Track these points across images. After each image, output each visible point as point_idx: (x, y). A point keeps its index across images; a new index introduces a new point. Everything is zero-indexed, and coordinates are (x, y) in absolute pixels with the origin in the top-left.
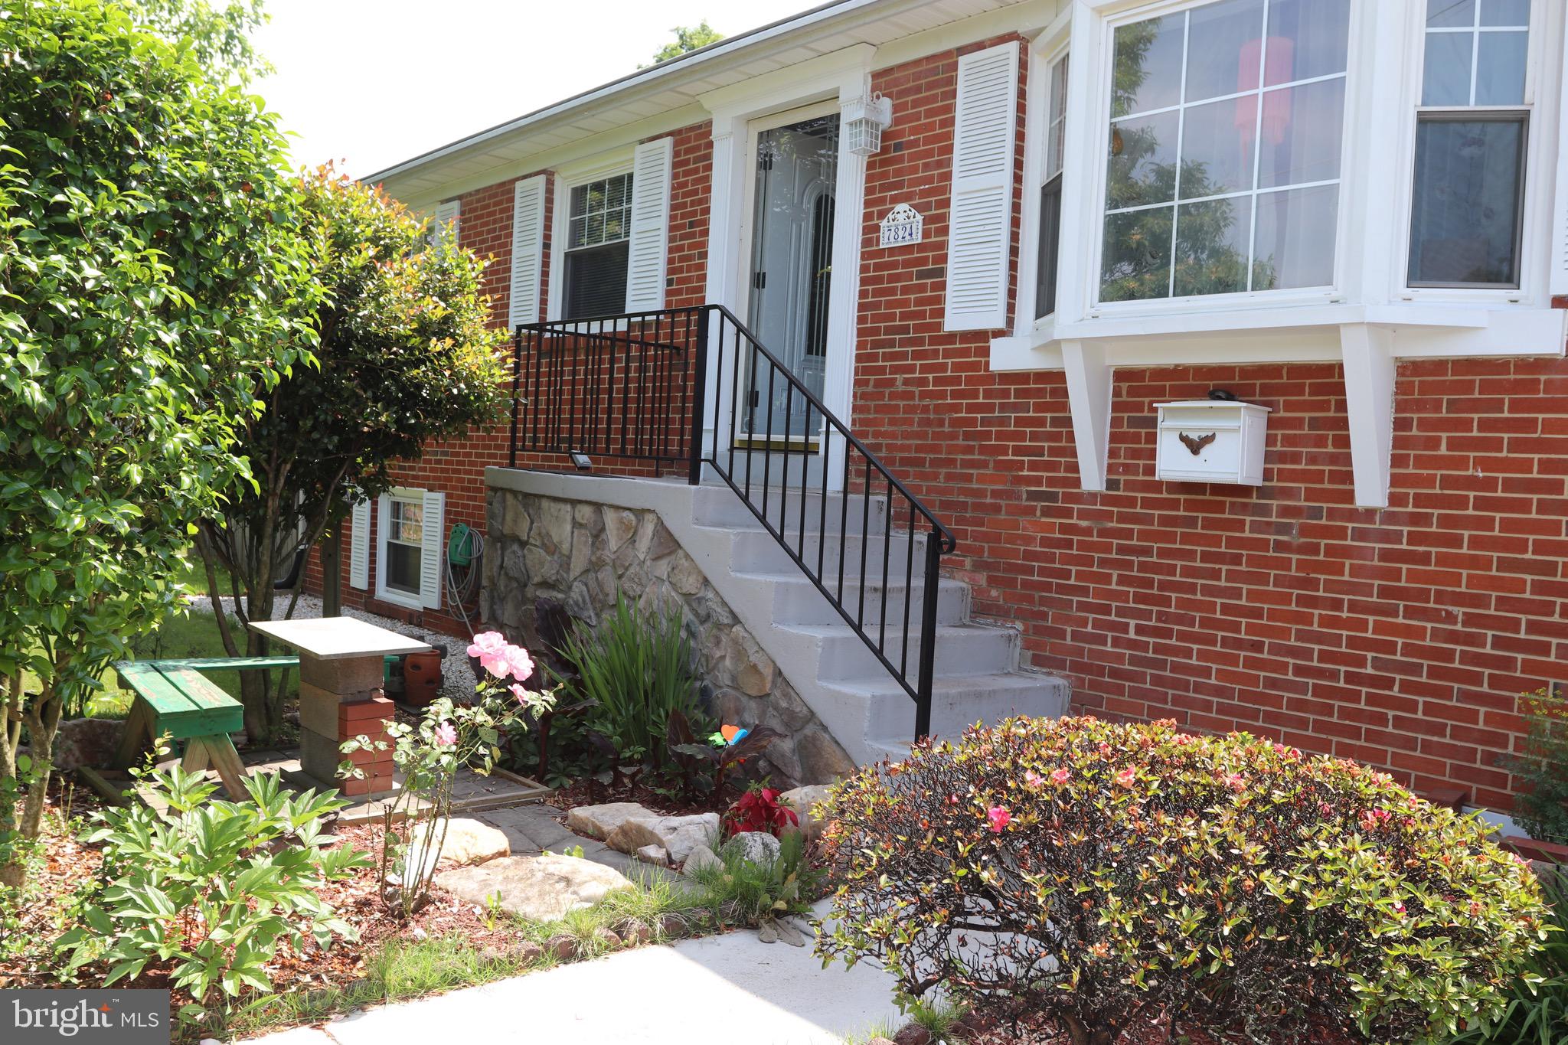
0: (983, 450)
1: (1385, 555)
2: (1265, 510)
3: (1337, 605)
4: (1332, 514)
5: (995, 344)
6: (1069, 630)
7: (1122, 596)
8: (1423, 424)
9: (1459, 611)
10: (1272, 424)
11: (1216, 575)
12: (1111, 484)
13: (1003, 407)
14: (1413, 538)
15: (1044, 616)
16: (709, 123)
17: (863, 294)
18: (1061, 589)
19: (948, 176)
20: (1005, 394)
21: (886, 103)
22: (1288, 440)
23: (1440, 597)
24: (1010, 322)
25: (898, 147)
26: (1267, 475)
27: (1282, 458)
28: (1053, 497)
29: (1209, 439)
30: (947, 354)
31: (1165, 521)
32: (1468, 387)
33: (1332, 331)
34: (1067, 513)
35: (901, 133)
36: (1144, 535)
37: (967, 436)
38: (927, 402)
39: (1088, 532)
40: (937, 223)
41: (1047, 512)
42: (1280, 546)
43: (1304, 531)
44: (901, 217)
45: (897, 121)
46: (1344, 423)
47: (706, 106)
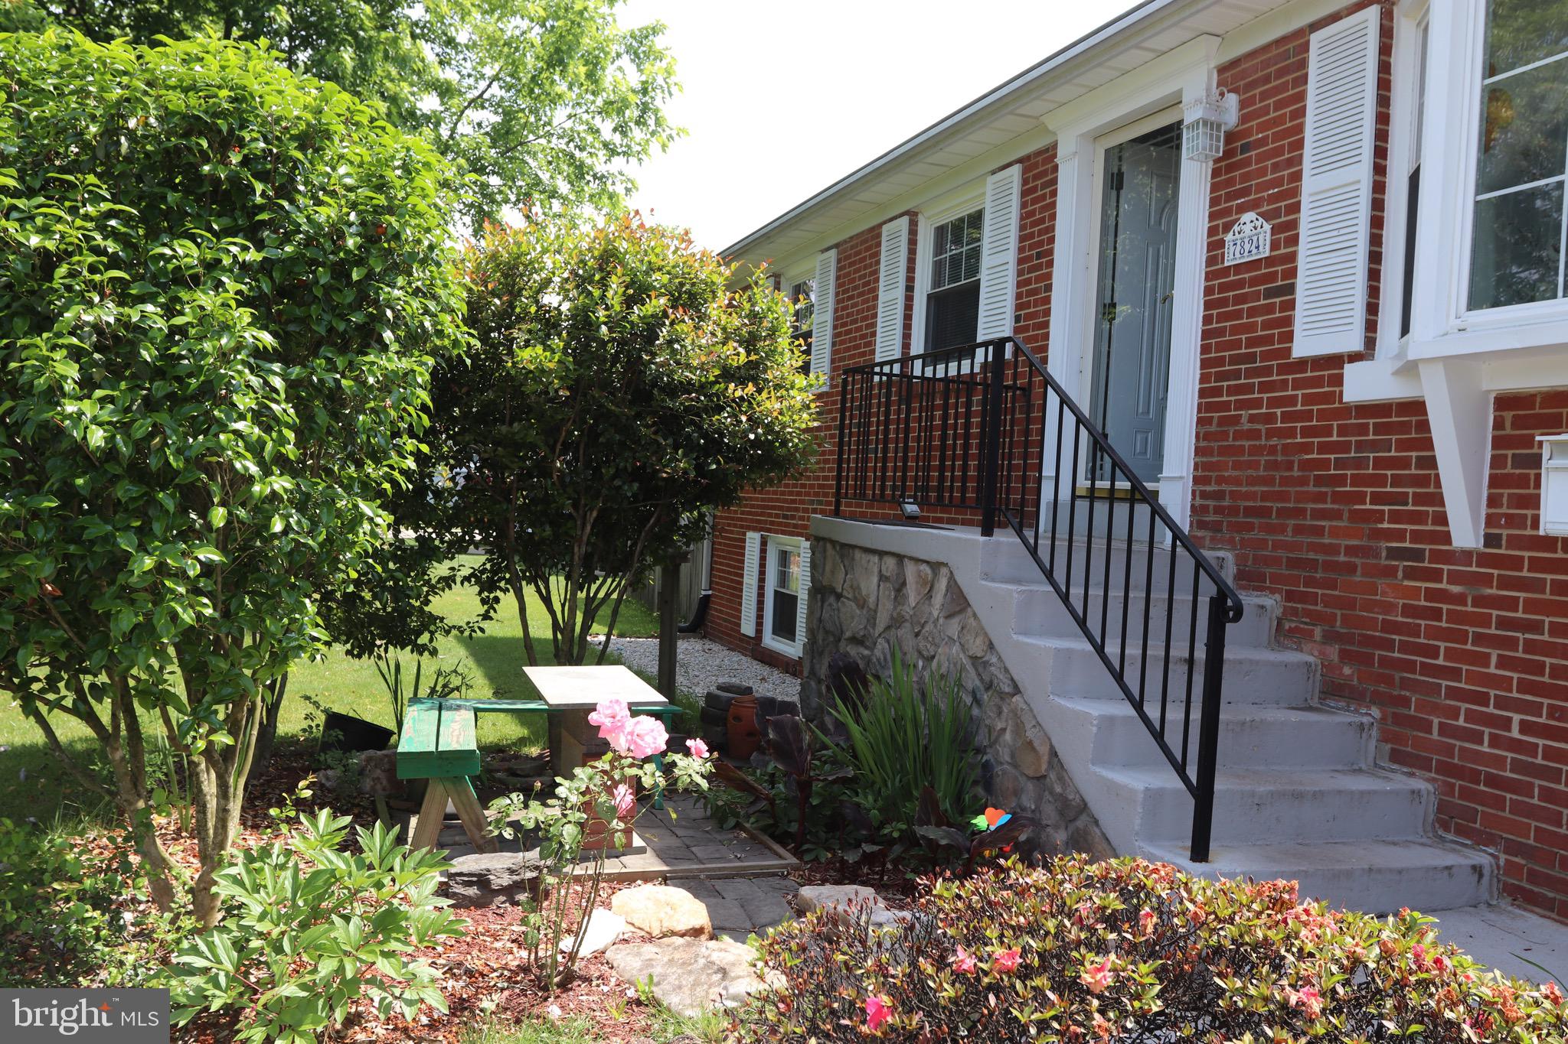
0: (1338, 497)
5: (1350, 370)
6: (1436, 721)
7: (1504, 683)
12: (1491, 540)
13: (1360, 447)
15: (1405, 702)
16: (1056, 145)
17: (1207, 320)
18: (1427, 669)
19: (1297, 177)
20: (1363, 429)
21: (1232, 100)
25: (1245, 148)
28: (1418, 555)
30: (1295, 384)
31: (1559, 588)
34: (1436, 576)
35: (1248, 132)
36: (1531, 606)
37: (1319, 480)
38: (1274, 441)
39: (1461, 599)
40: (1286, 233)
41: (1410, 574)
44: (1248, 228)
45: (1244, 119)
47: (1050, 128)
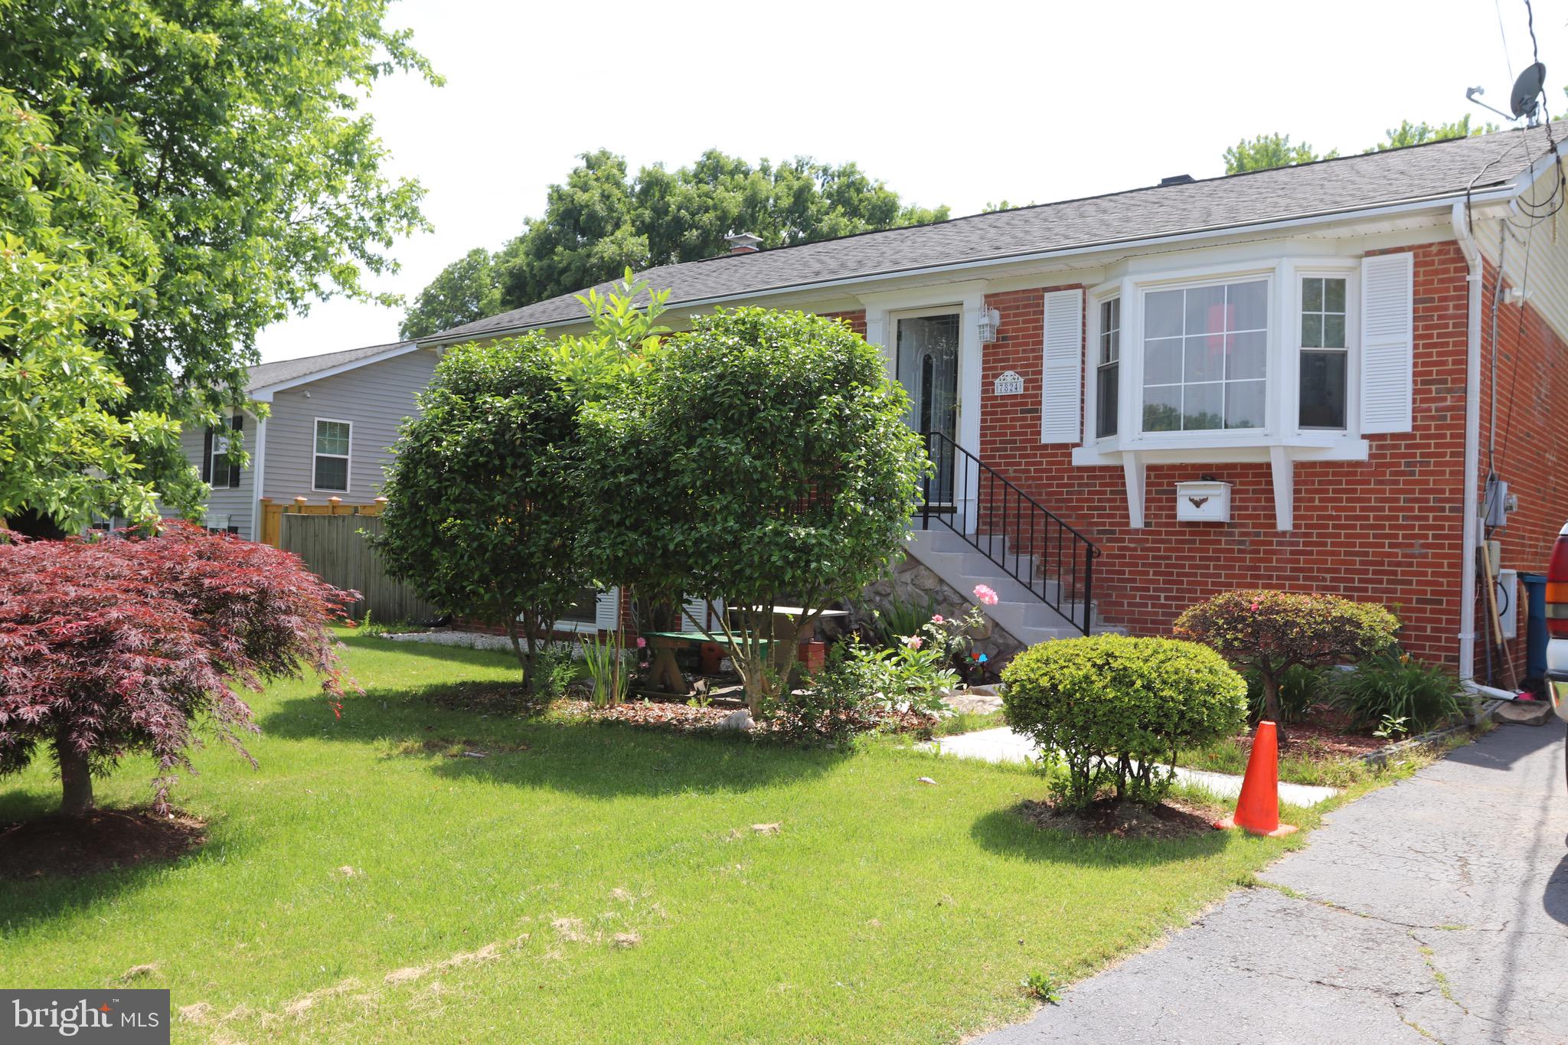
0: (1068, 508)
1: (1292, 553)
2: (1232, 534)
3: (1270, 577)
4: (1266, 534)
5: (1075, 451)
6: (1126, 602)
7: (1157, 582)
8: (1307, 491)
9: (1328, 576)
10: (1233, 492)
11: (1207, 567)
12: (1147, 524)
13: (1079, 485)
14: (1305, 544)
15: (1110, 596)
16: (864, 311)
17: (983, 421)
18: (1120, 580)
19: (1041, 358)
20: (1081, 478)
21: (996, 314)
22: (1242, 500)
23: (1319, 570)
24: (1082, 439)
25: (1004, 339)
26: (1232, 517)
27: (1239, 508)
28: (1113, 532)
29: (1204, 500)
30: (1042, 456)
31: (1178, 541)
32: (1326, 474)
33: (1266, 449)
34: (1123, 540)
35: (1006, 331)
36: (1166, 550)
37: (1057, 501)
38: (1030, 482)
39: (1135, 549)
40: (1034, 383)
41: (1109, 540)
42: (1240, 551)
43: (1253, 543)
44: (1009, 379)
45: (1003, 324)
46: (1272, 491)
47: (862, 301)
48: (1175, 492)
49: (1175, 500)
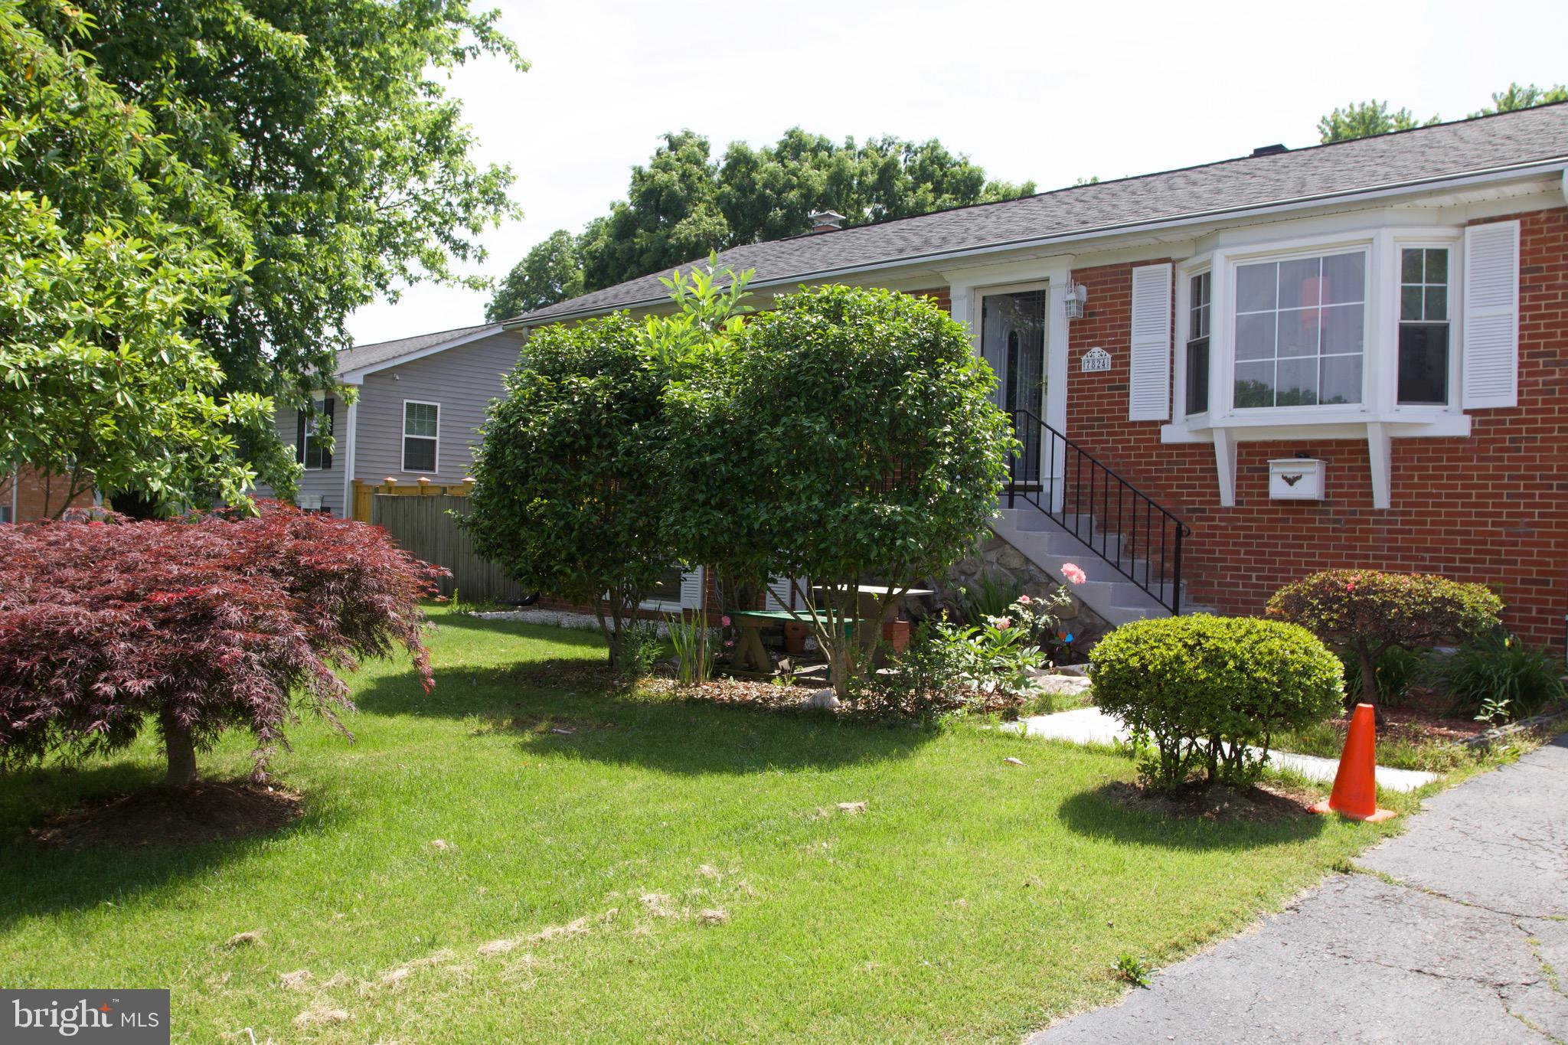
0: (1157, 486)
1: (1390, 531)
2: (1327, 513)
3: (1367, 557)
4: (1362, 513)
5: (1164, 428)
6: (1216, 581)
7: (1248, 561)
8: (1405, 468)
9: (1427, 555)
10: (1328, 469)
11: (1301, 546)
12: (1238, 503)
13: (1169, 463)
14: (1403, 523)
15: (1200, 575)
16: (948, 288)
17: (1069, 398)
18: (1210, 560)
19: (1129, 334)
20: (1171, 456)
21: (1083, 289)
22: (1336, 478)
23: (1418, 549)
24: (1171, 416)
25: (1091, 314)
26: (1327, 495)
27: (1335, 486)
28: (1203, 511)
29: (1299, 478)
30: (1130, 433)
31: (1270, 520)
32: (1427, 451)
33: (1363, 426)
34: (1213, 519)
35: (1094, 307)
36: (1258, 528)
37: (1145, 479)
38: (1118, 460)
39: (1226, 528)
40: (1122, 360)
41: (1199, 519)
42: (1334, 530)
43: (1348, 522)
44: (1096, 356)
45: (1090, 300)
46: (1368, 469)
47: (946, 278)
48: (1267, 470)
49: (1267, 478)
